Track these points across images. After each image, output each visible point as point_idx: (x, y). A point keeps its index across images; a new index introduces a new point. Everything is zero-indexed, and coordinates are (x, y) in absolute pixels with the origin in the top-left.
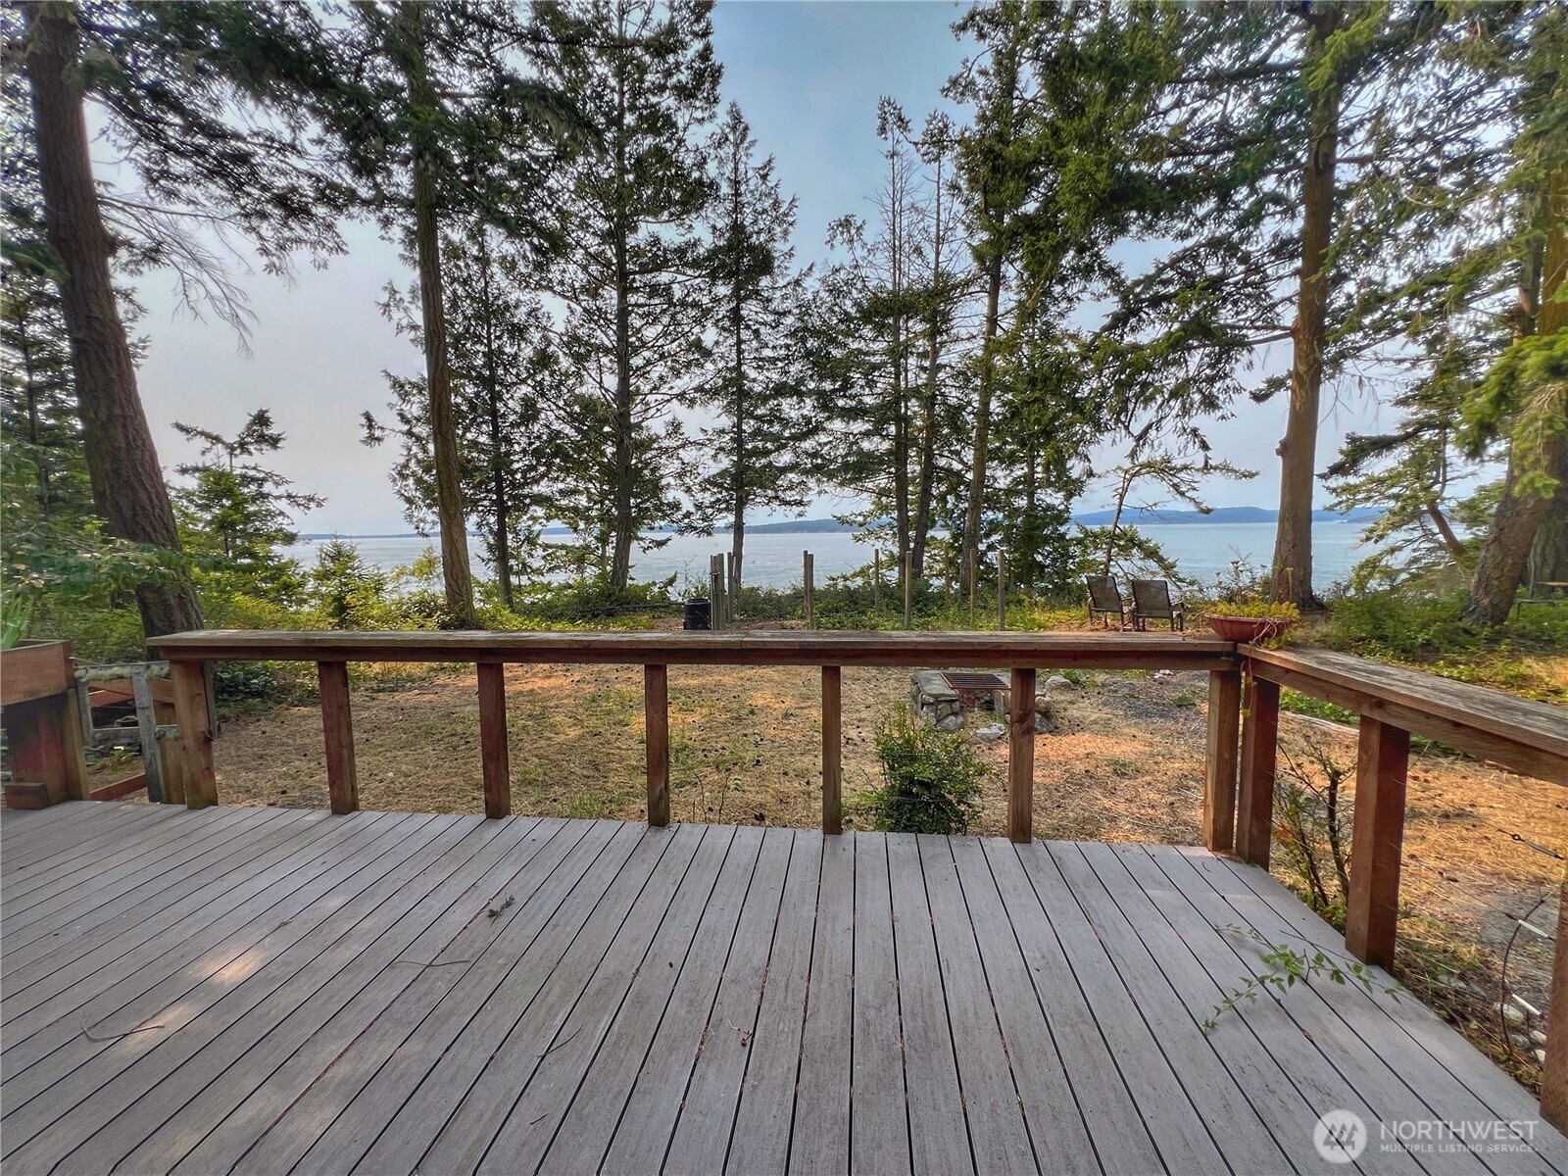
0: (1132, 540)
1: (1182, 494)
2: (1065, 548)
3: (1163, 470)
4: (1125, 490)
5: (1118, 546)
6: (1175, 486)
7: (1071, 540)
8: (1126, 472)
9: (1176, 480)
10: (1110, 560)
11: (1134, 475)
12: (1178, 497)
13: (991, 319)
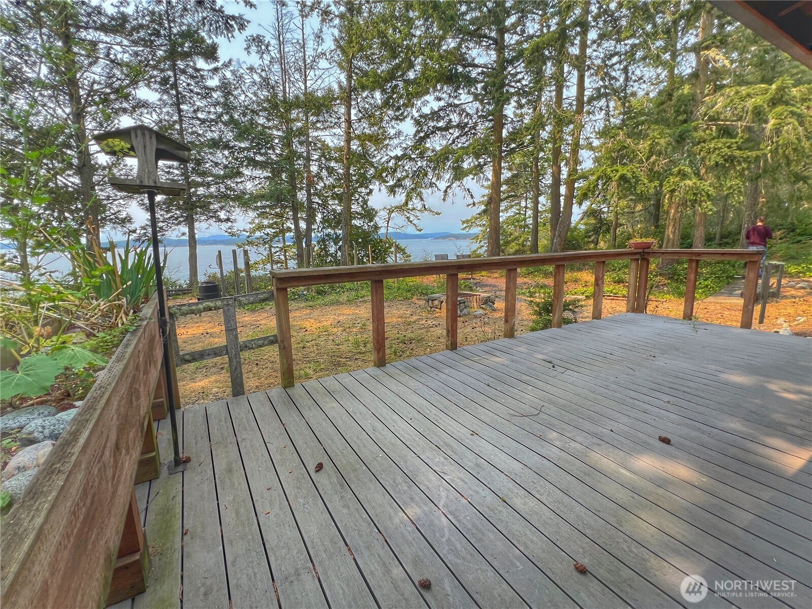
1: (411, 222)
3: (404, 210)
4: (389, 219)
6: (408, 218)
8: (389, 210)
11: (392, 212)
13: (349, 121)
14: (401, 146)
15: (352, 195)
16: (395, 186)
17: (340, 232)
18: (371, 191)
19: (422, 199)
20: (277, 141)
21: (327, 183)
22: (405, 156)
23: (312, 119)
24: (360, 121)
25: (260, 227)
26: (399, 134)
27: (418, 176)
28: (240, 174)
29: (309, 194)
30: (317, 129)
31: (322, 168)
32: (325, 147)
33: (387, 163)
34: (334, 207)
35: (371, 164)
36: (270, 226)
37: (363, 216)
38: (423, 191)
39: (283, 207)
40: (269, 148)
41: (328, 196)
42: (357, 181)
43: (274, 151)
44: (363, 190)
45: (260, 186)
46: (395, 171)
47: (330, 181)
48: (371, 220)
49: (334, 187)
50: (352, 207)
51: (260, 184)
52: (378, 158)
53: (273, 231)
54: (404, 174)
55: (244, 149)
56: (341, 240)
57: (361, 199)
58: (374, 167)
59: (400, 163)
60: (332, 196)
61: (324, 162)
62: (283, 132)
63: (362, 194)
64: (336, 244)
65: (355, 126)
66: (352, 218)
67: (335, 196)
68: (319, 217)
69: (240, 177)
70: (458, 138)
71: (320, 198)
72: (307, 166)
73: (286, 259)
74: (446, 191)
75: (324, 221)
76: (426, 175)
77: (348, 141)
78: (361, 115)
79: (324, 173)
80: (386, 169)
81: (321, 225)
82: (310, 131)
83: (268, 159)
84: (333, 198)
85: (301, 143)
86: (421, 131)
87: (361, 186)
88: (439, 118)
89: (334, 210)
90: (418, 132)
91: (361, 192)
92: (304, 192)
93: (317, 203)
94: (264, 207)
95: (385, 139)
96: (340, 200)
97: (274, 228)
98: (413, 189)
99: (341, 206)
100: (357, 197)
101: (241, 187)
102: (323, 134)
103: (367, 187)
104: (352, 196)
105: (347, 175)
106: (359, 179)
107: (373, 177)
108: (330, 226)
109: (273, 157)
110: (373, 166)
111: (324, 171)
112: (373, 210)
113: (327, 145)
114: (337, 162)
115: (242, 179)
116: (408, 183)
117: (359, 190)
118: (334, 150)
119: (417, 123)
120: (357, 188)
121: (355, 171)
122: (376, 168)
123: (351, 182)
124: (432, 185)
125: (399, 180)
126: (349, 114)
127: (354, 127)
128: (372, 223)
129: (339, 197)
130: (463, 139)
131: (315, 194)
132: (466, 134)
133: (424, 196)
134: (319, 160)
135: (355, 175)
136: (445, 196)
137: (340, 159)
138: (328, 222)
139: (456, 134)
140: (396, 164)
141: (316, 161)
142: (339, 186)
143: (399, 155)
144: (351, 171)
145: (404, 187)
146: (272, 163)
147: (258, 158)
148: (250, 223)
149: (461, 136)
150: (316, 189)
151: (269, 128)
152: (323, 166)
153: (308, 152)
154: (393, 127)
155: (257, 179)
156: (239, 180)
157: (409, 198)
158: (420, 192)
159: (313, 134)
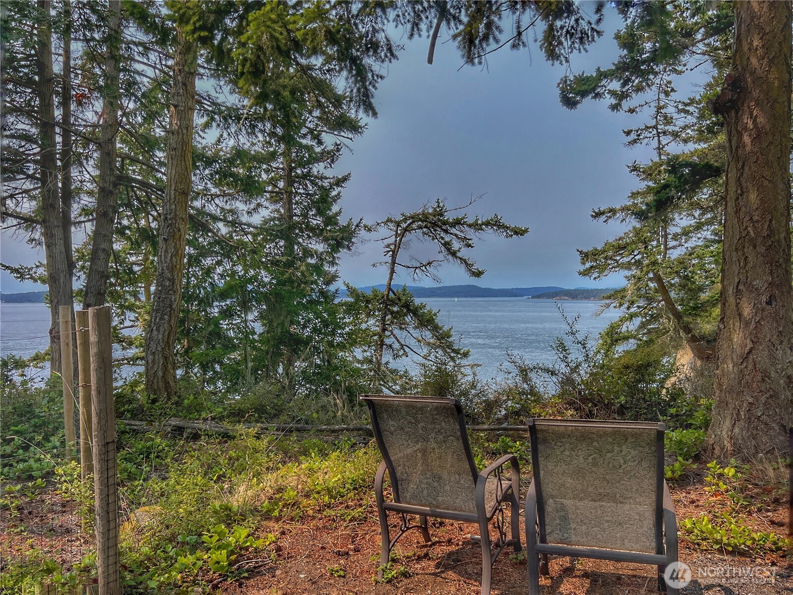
0: (407, 306)
1: (454, 254)
2: (332, 313)
3: (434, 225)
4: (397, 246)
5: (392, 313)
6: (447, 245)
7: (341, 304)
8: (398, 224)
9: (447, 238)
10: (384, 330)
11: (406, 230)
12: (450, 257)
105: (183, 75)
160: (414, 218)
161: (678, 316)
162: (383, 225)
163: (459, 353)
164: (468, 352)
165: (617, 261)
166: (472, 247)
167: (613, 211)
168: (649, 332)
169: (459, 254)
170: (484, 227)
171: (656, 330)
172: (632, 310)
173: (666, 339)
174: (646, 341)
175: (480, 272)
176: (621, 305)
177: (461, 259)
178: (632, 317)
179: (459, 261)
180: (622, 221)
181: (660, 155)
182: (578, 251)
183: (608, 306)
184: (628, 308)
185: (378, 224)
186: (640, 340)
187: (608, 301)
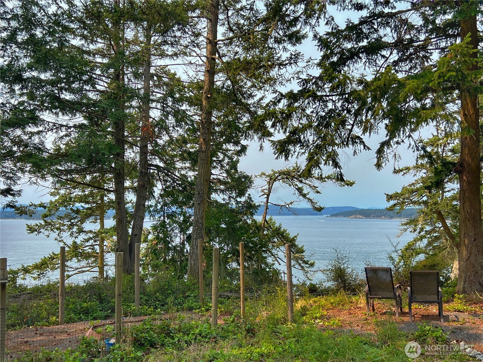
1: (304, 196)
3: (293, 177)
6: (300, 190)
8: (271, 177)
9: (300, 185)
12: (301, 197)
13: (213, 43)
14: (298, 78)
15: (214, 154)
16: (289, 141)
17: (191, 211)
18: (244, 149)
19: (336, 165)
20: (98, 72)
21: (175, 135)
22: (304, 93)
23: (156, 38)
24: (231, 43)
25: (66, 201)
26: (295, 58)
27: (328, 125)
28: (35, 120)
29: (144, 152)
30: (163, 55)
31: (168, 113)
32: (174, 80)
33: (275, 104)
34: (183, 172)
35: (246, 108)
36: (82, 199)
37: (229, 188)
38: (339, 150)
39: (103, 172)
40: (86, 82)
41: (175, 156)
42: (222, 134)
43: (93, 85)
44: (231, 147)
45: (68, 138)
46: (289, 116)
47: (178, 133)
48: (241, 193)
49: (185, 142)
50: (213, 171)
51: (66, 135)
52: (256, 99)
53: (87, 206)
54: (304, 121)
55: (47, 82)
56: (191, 225)
57: (226, 160)
58: (250, 112)
59: (296, 104)
60: (181, 155)
61: (170, 104)
62: (110, 58)
63: (229, 153)
64: (183, 230)
65: (223, 50)
66: (210, 190)
67: (187, 156)
68: (158, 189)
69: (36, 125)
70: (396, 63)
71: (161, 160)
72: (145, 110)
73: (102, 251)
74: (380, 152)
75: (166, 193)
76: (343, 123)
77: (211, 72)
78: (231, 35)
79: (171, 120)
80: (270, 115)
81: (160, 200)
82: (153, 58)
83: (82, 99)
84: (183, 159)
85: (137, 76)
86: (332, 54)
87: (228, 141)
88: (360, 36)
89: (184, 178)
90: (325, 57)
91: (227, 150)
92: (137, 149)
93: (157, 166)
94: (68, 172)
95: (272, 67)
96: (194, 163)
97: (87, 203)
98: (318, 147)
99: (194, 170)
100: (221, 156)
101: (36, 140)
102: (173, 62)
103: (237, 143)
104: (212, 156)
105: (207, 124)
106: (226, 130)
107: (249, 128)
108: (175, 202)
109: (91, 95)
110: (248, 110)
111: (170, 117)
112: (246, 177)
113: (179, 80)
114: (191, 104)
115: (41, 128)
116: (310, 136)
117: (224, 147)
118: (188, 88)
119: (323, 43)
120: (221, 144)
121: (218, 118)
122: (253, 114)
123: (213, 134)
124: (355, 140)
125: (295, 132)
126: (214, 31)
127: (221, 52)
128: (243, 199)
129: (193, 158)
130: (405, 66)
131: (154, 153)
132: (409, 58)
133: (342, 159)
134: (163, 101)
135: (218, 125)
136: (379, 159)
137: (197, 100)
138: (173, 195)
139: (395, 57)
140: (289, 106)
141: (158, 101)
142: (195, 141)
143: (296, 92)
144: (213, 119)
145: (304, 144)
146: (87, 106)
147: (67, 96)
148: (52, 194)
149: (400, 60)
150: (157, 144)
151: (89, 53)
152: (169, 109)
153: (147, 88)
154: (285, 49)
155: (64, 129)
156: (35, 130)
157: (313, 162)
158: (334, 151)
159: (157, 62)
160: (281, 173)
161: (452, 237)
162: (259, 177)
163: (307, 264)
164: (314, 263)
165: (411, 200)
166: (320, 193)
167: (408, 169)
168: (434, 248)
169: (308, 196)
170: (326, 179)
171: (438, 247)
172: (422, 233)
173: (445, 253)
174: (432, 255)
175: (321, 208)
176: (415, 230)
177: (308, 199)
178: (422, 238)
179: (307, 200)
180: (414, 176)
181: (438, 130)
182: (386, 194)
183: (406, 230)
184: (420, 233)
185: (256, 176)
186: (428, 254)
187: (405, 227)
